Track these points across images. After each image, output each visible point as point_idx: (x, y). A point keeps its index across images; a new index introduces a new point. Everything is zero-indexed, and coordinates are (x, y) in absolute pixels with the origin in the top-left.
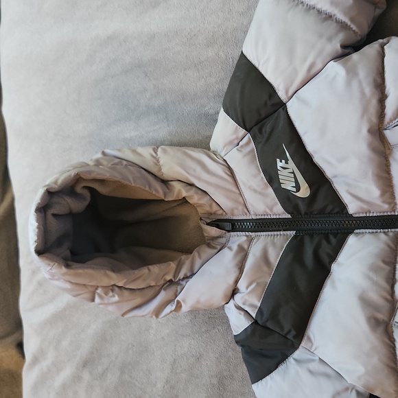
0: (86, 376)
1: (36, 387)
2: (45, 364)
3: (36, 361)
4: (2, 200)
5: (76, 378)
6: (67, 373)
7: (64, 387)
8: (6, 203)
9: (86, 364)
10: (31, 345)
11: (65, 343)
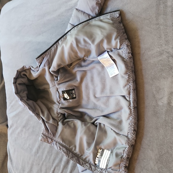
0: (24, 130)
1: (11, 134)
2: (14, 128)
3: (11, 127)
4: (1, 82)
5: (22, 131)
6: (19, 129)
7: (19, 133)
8: (2, 84)
9: (24, 127)
10: (10, 123)
11: (19, 122)
